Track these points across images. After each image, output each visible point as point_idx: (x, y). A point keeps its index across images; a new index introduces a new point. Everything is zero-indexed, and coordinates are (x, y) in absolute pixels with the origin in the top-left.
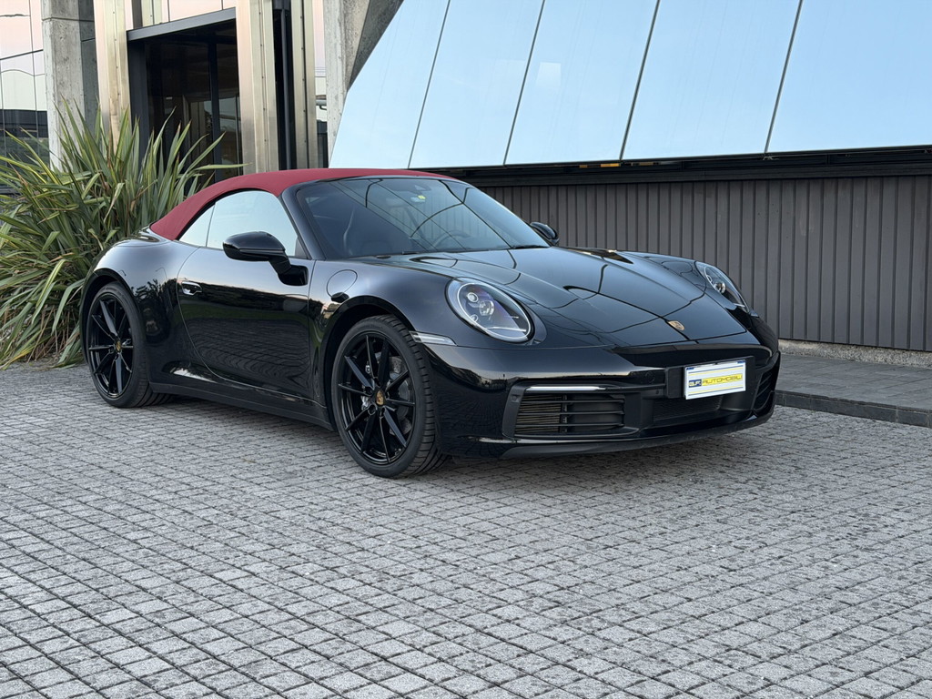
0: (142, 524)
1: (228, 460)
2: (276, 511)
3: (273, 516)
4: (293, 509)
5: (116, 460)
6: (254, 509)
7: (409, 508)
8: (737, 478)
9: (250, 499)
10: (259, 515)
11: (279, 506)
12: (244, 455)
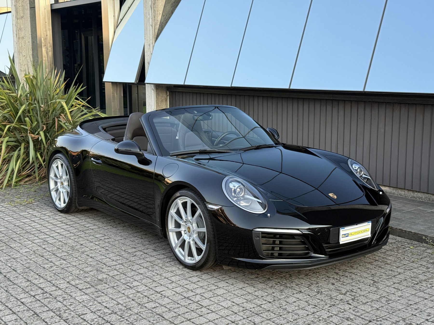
1: (69, 268)
2: (85, 314)
3: (82, 319)
4: (94, 312)
5: (10, 266)
6: (73, 312)
7: (158, 313)
8: (341, 290)
9: (73, 302)
10: (75, 317)
11: (88, 310)
12: (78, 264)
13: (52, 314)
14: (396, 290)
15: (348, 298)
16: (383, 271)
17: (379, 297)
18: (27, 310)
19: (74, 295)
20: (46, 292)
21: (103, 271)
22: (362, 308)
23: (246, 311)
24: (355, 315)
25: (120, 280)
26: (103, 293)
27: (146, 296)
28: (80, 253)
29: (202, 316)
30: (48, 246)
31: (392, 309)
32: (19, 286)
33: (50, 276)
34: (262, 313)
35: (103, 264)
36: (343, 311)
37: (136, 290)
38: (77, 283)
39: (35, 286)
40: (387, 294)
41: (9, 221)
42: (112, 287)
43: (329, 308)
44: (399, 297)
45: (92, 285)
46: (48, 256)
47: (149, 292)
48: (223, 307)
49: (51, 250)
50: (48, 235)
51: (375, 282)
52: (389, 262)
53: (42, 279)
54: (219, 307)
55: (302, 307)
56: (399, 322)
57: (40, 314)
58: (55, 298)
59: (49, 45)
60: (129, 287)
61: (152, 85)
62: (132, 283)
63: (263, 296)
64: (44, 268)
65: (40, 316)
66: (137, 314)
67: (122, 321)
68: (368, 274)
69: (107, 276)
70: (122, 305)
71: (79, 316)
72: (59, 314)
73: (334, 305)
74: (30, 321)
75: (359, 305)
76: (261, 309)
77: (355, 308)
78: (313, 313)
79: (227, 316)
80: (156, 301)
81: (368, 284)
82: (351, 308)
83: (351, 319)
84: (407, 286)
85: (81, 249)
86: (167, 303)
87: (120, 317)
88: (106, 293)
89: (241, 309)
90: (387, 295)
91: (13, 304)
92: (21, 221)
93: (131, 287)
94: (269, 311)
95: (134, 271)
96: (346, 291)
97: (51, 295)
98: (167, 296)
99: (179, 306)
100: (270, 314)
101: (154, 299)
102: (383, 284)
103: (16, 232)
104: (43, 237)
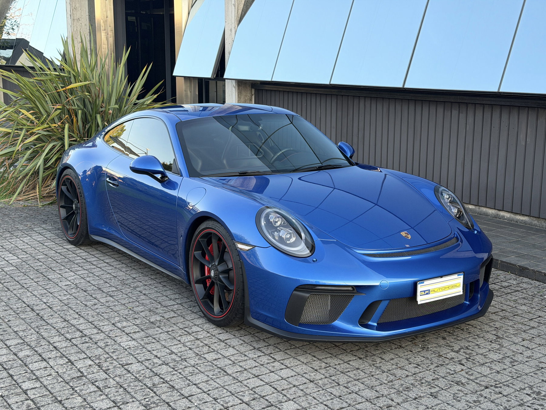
0: (38, 373)
1: (117, 306)
2: (130, 364)
3: (126, 369)
4: (142, 363)
5: (46, 302)
6: (116, 361)
7: (220, 366)
8: (453, 346)
9: (117, 349)
10: (117, 367)
11: (134, 359)
12: (128, 302)
13: (90, 362)
14: (524, 349)
15: (461, 356)
16: (511, 323)
17: (501, 356)
18: (61, 357)
19: (118, 339)
20: (86, 336)
21: (157, 311)
22: (478, 371)
23: (330, 368)
24: (468, 379)
25: (177, 323)
26: (154, 338)
27: (206, 345)
28: (131, 289)
29: (273, 372)
30: (93, 278)
31: (516, 373)
32: (53, 327)
33: (92, 316)
34: (349, 371)
35: (158, 303)
36: (453, 372)
37: (196, 336)
38: (124, 325)
39: (73, 327)
40: (513, 353)
41: (49, 246)
42: (166, 332)
43: (435, 369)
44: (527, 357)
45: (141, 329)
46: (93, 291)
47: (211, 340)
48: (301, 361)
49: (96, 283)
50: (94, 265)
51: (499, 338)
52: (520, 312)
53: (82, 319)
54: (296, 362)
55: (400, 366)
56: (524, 389)
57: (76, 362)
58: (96, 343)
59: (109, 29)
60: (186, 333)
61: (234, 81)
62: (191, 328)
63: (352, 351)
64: (86, 305)
65: (75, 364)
66: (194, 366)
67: (174, 374)
68: (491, 327)
69: (161, 318)
70: (176, 355)
71: (123, 367)
72: (99, 363)
73: (442, 365)
74: (62, 370)
75: (475, 366)
76: (348, 366)
77: (469, 370)
78: (414, 374)
79: (305, 373)
80: (219, 351)
81: (490, 340)
82: (464, 369)
83: (462, 383)
84: (540, 344)
85: (133, 284)
86: (232, 354)
87: (172, 370)
88: (157, 339)
89: (323, 365)
90: (512, 355)
91: (43, 348)
92: (65, 247)
93: (189, 333)
94: (358, 369)
95: (195, 313)
96: (460, 348)
97: (91, 339)
98: (232, 346)
99: (246, 358)
100: (359, 373)
101: (216, 349)
102: (509, 341)
103: (57, 261)
104: (89, 267)
